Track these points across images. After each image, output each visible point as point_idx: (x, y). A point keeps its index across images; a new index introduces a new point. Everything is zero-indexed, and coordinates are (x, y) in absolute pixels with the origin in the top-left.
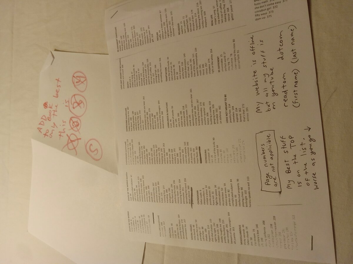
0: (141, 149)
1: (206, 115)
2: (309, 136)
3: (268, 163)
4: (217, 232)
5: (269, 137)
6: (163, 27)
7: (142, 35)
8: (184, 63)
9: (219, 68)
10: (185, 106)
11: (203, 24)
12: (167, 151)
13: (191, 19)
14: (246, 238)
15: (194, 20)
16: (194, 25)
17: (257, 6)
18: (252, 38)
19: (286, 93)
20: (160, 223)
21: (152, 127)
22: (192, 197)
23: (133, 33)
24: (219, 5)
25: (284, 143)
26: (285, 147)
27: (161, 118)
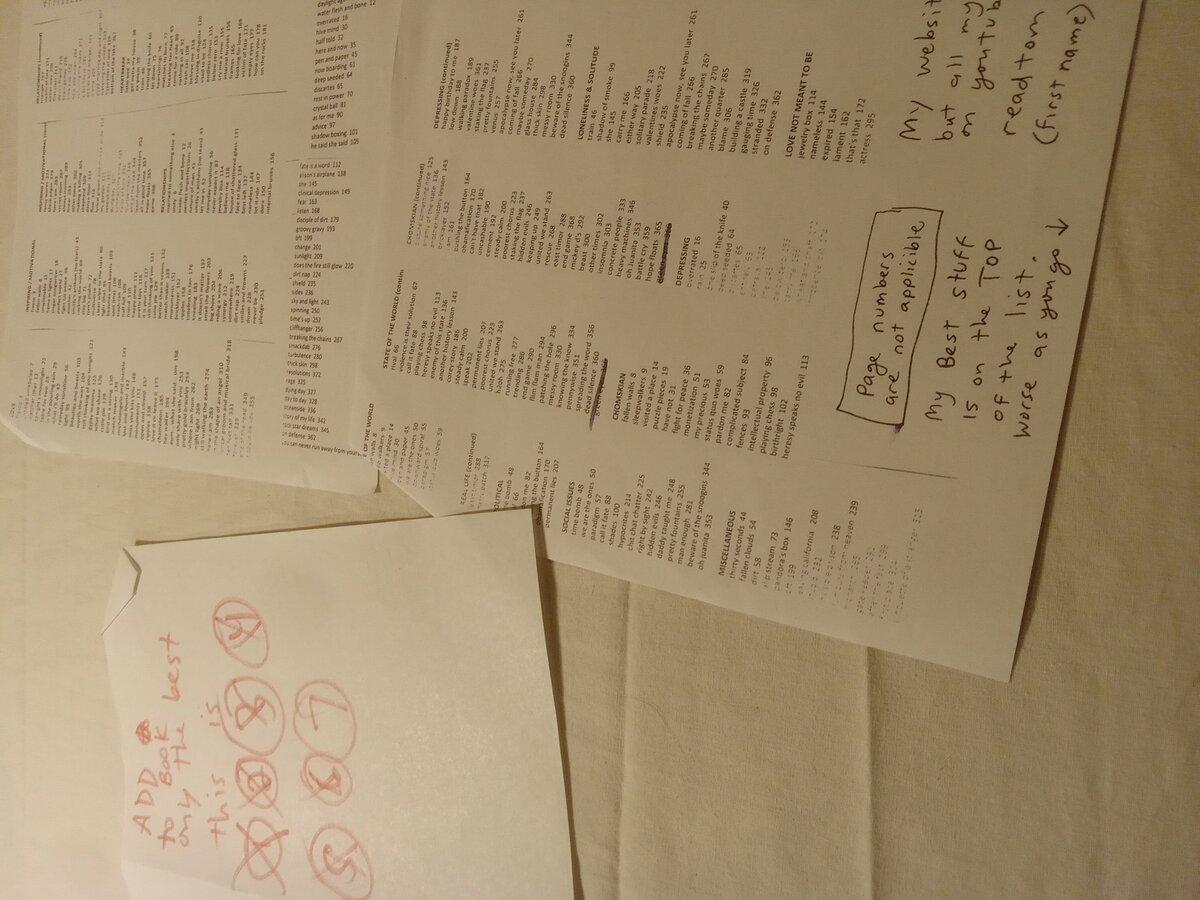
0: (468, 197)
1: (723, 116)
2: (1055, 253)
3: (888, 321)
4: (651, 521)
5: (916, 231)
10: (656, 72)
12: (554, 219)
14: (742, 558)
19: (1023, 85)
20: (474, 461)
21: (524, 126)
22: (600, 390)
25: (961, 260)
26: (961, 275)
27: (564, 101)
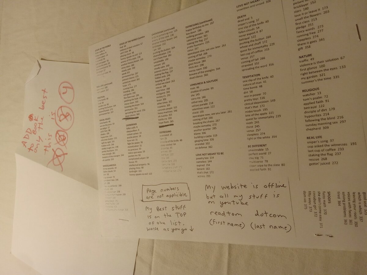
0: (168, 51)
1: (203, 131)
2: (186, 229)
3: (164, 193)
5: (185, 195)
6: (318, 65)
7: (313, 29)
8: (263, 100)
9: (253, 146)
10: (213, 105)
11: (312, 125)
12: (168, 85)
13: (321, 109)
14: (108, 170)
15: (320, 113)
16: (312, 112)
17: (321, 195)
18: (283, 186)
19: (223, 215)
21: (191, 62)
22: (131, 118)
23: (318, 12)
24: (333, 148)
25: (180, 207)
26: (177, 208)
27: (200, 74)
